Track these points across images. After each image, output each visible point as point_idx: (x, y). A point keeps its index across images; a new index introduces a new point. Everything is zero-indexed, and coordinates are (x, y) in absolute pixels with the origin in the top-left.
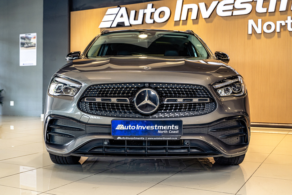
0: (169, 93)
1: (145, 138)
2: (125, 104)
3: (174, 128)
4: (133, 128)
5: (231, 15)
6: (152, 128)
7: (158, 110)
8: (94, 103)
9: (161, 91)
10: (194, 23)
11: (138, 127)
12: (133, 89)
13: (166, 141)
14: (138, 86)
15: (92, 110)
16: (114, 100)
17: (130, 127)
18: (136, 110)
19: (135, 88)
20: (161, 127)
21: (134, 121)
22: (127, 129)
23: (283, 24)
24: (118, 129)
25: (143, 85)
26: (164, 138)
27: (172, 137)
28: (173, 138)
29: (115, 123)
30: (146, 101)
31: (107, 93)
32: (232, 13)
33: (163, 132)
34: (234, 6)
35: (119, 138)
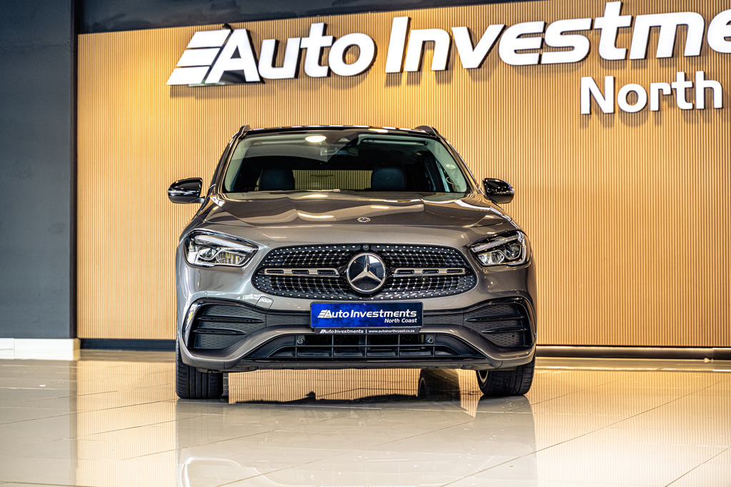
0: (401, 260)
1: (364, 332)
2: (330, 278)
3: (409, 314)
4: (346, 315)
5: (536, 62)
6: (375, 314)
7: (383, 287)
8: (279, 276)
9: (388, 256)
10: (439, 81)
11: (353, 314)
12: (343, 254)
13: (396, 335)
14: (352, 249)
15: (276, 288)
16: (313, 272)
17: (340, 314)
18: (350, 286)
19: (347, 252)
20: (389, 313)
21: (347, 304)
22: (336, 316)
23: (667, 91)
24: (322, 317)
25: (361, 248)
26: (394, 331)
27: (406, 329)
28: (409, 331)
29: (316, 308)
30: (365, 273)
31: (301, 262)
32: (540, 56)
33: (392, 321)
34: (543, 40)
35: (323, 331)
